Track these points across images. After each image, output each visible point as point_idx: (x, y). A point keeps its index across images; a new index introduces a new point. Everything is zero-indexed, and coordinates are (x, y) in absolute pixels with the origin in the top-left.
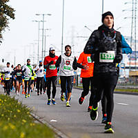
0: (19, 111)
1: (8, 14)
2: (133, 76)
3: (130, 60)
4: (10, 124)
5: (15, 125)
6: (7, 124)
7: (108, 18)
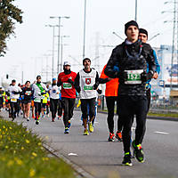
0: (28, 142)
1: (14, 17)
2: (175, 97)
3: (171, 76)
4: (15, 159)
5: (22, 159)
6: (13, 159)
7: (131, 29)
